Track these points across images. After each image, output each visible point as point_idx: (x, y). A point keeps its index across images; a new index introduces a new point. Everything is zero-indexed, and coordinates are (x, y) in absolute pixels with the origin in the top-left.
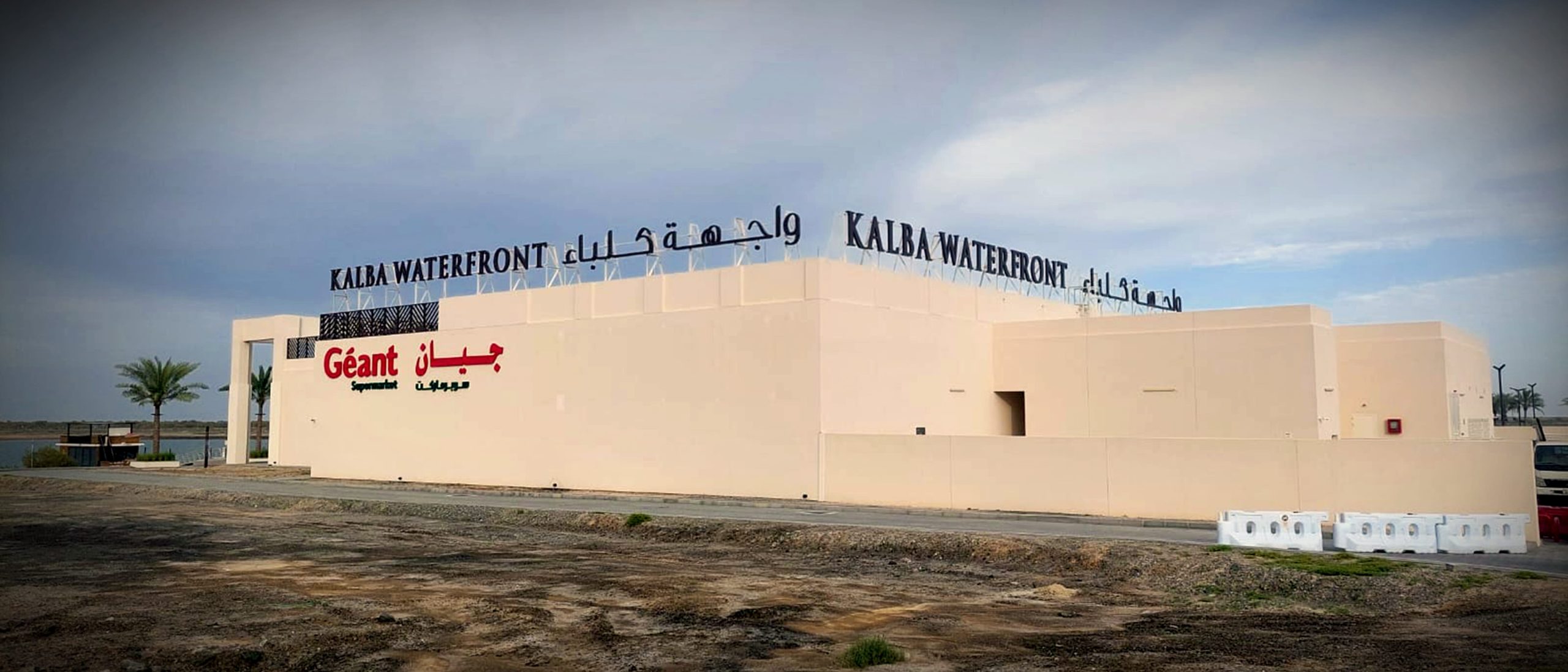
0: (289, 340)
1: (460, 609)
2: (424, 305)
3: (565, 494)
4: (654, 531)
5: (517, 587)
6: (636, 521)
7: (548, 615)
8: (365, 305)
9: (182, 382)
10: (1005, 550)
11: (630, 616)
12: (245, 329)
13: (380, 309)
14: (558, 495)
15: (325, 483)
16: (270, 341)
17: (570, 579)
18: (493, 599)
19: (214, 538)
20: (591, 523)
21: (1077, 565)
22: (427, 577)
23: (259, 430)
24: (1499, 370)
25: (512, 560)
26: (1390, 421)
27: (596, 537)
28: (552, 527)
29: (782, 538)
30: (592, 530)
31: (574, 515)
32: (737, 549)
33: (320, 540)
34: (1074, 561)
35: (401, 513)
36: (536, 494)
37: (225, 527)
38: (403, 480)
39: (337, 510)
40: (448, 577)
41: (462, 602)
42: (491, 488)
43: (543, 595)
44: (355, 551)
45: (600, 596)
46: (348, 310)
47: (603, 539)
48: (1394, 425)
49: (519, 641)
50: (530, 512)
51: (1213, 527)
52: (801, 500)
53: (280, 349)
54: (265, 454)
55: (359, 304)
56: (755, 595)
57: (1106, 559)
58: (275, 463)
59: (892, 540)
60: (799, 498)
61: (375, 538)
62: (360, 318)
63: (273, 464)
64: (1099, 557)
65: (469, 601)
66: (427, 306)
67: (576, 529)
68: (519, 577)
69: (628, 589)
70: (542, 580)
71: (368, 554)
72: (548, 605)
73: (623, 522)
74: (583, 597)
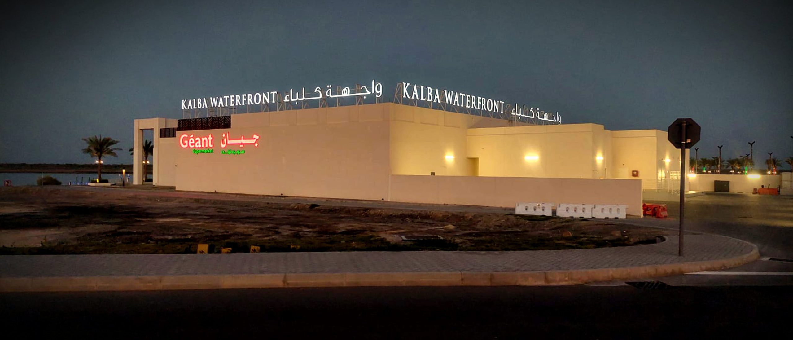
0: (161, 129)
1: (250, 231)
2: (224, 117)
3: (286, 198)
4: (319, 210)
5: (268, 226)
6: (313, 206)
7: (280, 233)
8: (198, 116)
9: (111, 147)
10: (441, 215)
11: (306, 233)
12: (140, 124)
13: (205, 118)
14: (283, 198)
15: (183, 193)
16: (152, 129)
17: (287, 224)
18: (261, 229)
19: (148, 211)
20: (296, 207)
21: (463, 220)
22: (236, 223)
23: (148, 170)
24: (720, 148)
25: (266, 219)
26: (633, 171)
27: (297, 213)
28: (281, 209)
29: (366, 212)
30: (296, 210)
31: (289, 205)
32: (350, 216)
33: (191, 212)
34: (462, 219)
35: (220, 203)
36: (274, 198)
37: (152, 208)
38: (216, 192)
39: (194, 202)
40: (243, 224)
41: (249, 229)
42: (254, 195)
43: (278, 228)
44: (205, 216)
45: (297, 228)
46: (190, 118)
47: (300, 213)
48: (635, 173)
49: (271, 238)
50: (272, 203)
51: (514, 209)
52: (381, 201)
53: (156, 133)
54: (151, 180)
55: (195, 116)
56: (350, 228)
57: (472, 218)
58: (156, 184)
59: (404, 212)
60: (380, 200)
61: (212, 211)
62: (196, 122)
63: (155, 185)
64: (470, 217)
65: (253, 229)
66: (226, 117)
67: (290, 210)
68: (269, 224)
69: (308, 227)
70: (277, 224)
71: (212, 217)
72: (280, 230)
73: (308, 207)
74: (291, 229)
